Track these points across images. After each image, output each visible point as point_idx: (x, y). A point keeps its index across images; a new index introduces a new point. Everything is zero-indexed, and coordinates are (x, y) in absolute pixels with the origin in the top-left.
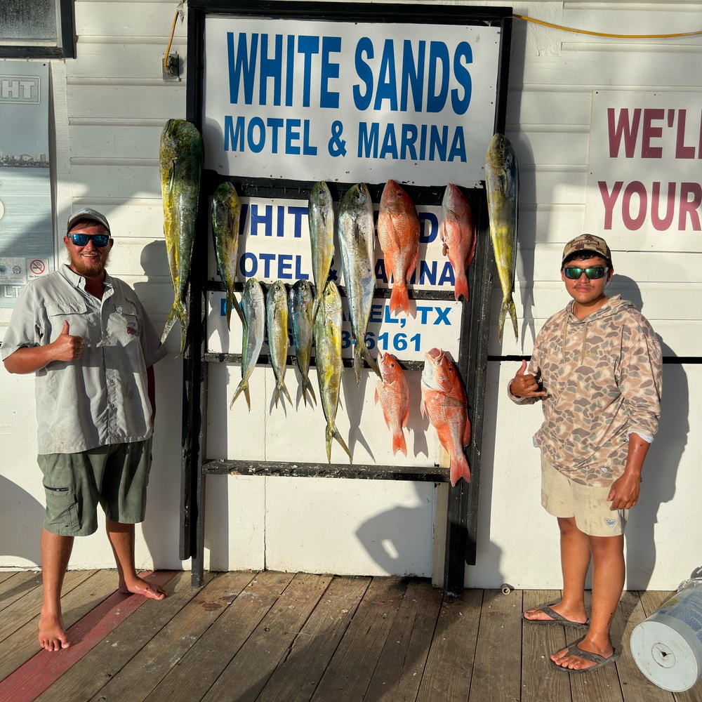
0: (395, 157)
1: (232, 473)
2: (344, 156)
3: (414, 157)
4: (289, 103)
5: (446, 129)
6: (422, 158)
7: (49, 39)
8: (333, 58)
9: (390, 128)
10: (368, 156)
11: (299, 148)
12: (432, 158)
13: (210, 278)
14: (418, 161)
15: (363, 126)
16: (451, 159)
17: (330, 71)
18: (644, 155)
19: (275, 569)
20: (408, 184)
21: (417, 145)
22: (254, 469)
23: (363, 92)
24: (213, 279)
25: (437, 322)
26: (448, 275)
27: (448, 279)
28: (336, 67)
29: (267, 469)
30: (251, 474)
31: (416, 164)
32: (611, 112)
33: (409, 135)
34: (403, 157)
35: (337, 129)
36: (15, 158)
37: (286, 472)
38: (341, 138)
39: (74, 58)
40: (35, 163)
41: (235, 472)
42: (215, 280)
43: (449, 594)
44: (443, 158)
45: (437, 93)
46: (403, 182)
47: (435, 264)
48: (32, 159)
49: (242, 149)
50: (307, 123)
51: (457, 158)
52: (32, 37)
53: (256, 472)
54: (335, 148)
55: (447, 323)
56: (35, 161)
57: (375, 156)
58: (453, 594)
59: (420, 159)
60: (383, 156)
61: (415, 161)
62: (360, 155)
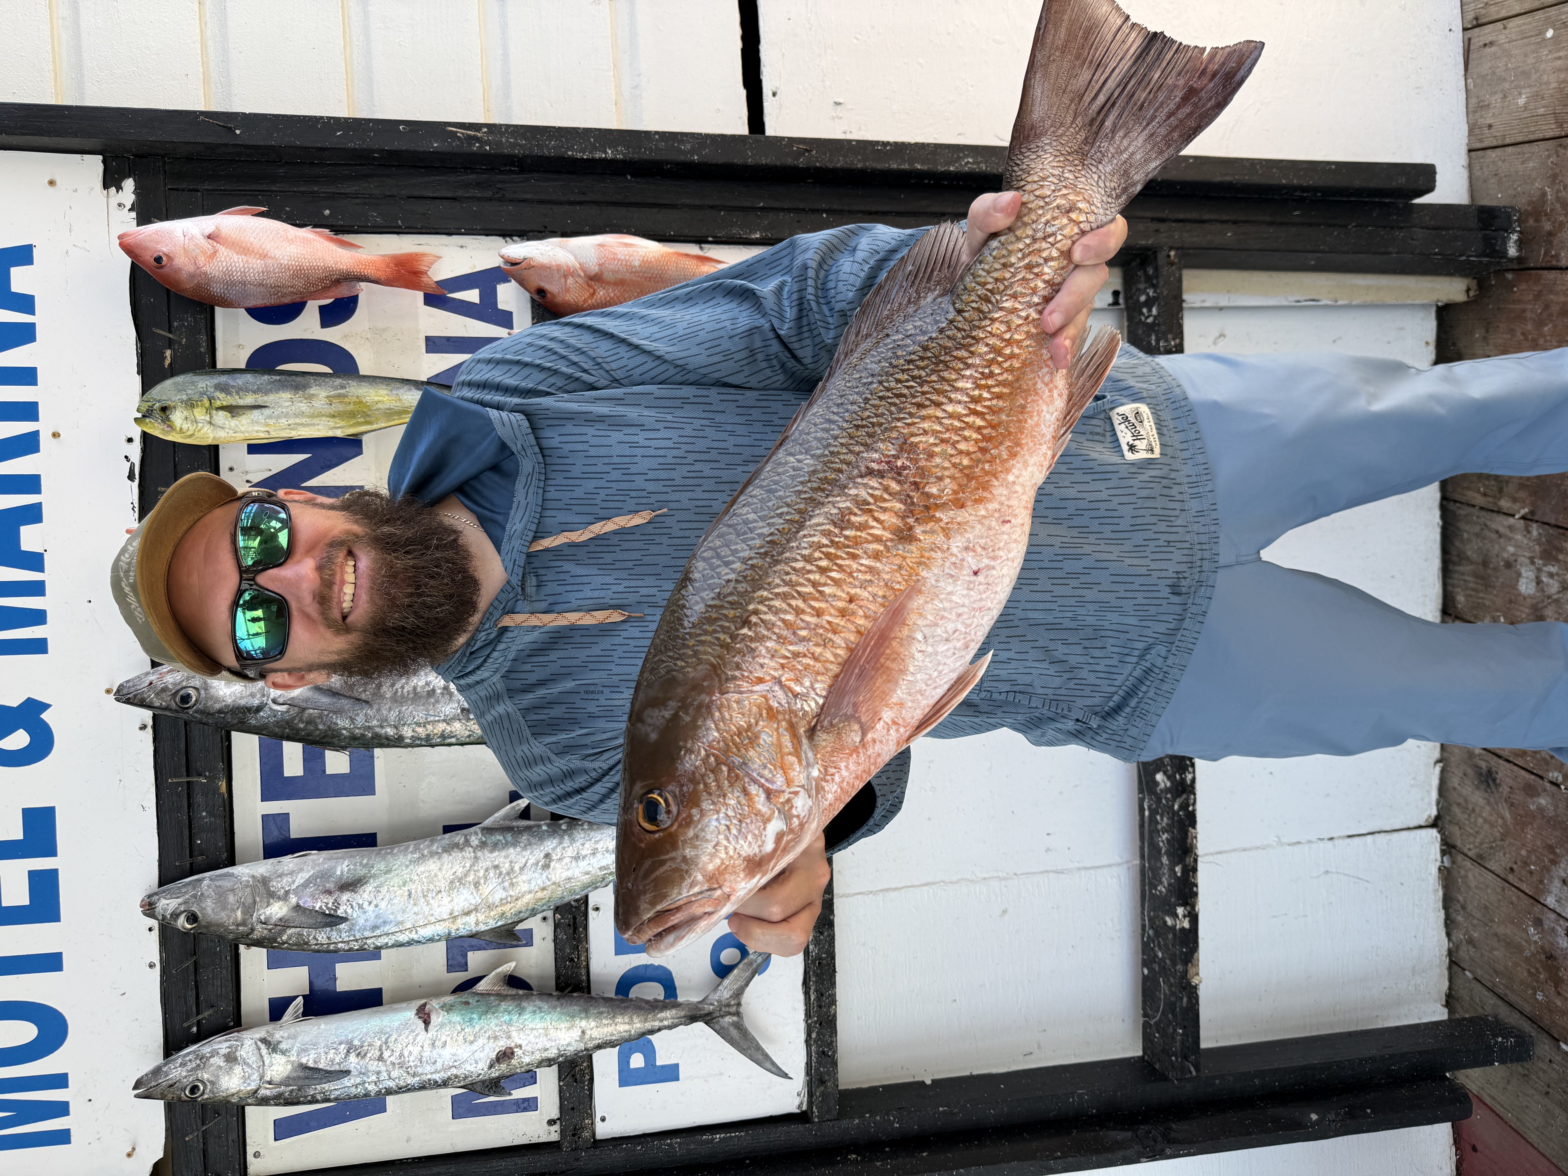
0: (33, 514)
1: (1195, 981)
2: (46, 707)
3: (28, 444)
6: (27, 411)
10: (36, 617)
11: (32, 874)
12: (27, 376)
13: (553, 1135)
14: (43, 426)
16: (26, 303)
19: (1434, 795)
20: (136, 459)
22: (1180, 911)
24: (551, 1122)
26: (472, 296)
27: (488, 296)
29: (1178, 869)
30: (1194, 918)
31: (56, 435)
34: (30, 484)
37: (1185, 806)
41: (1191, 971)
42: (555, 1114)
43: (1512, 251)
44: (24, 335)
46: (131, 477)
47: (434, 345)
49: (60, 1081)
51: (21, 280)
53: (1185, 904)
54: (18, 740)
57: (37, 589)
58: (1514, 237)
59: (36, 419)
60: (35, 561)
61: (45, 440)
62: (39, 646)
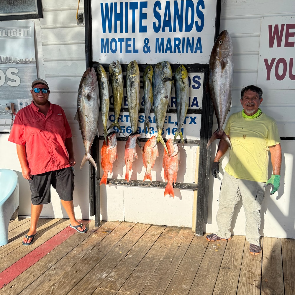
0: (171, 52)
2: (150, 53)
3: (179, 52)
4: (126, 31)
5: (193, 39)
6: (183, 52)
7: (33, 11)
8: (144, 10)
9: (169, 40)
10: (160, 52)
11: (131, 50)
12: (187, 52)
15: (157, 39)
16: (196, 52)
17: (143, 16)
18: (286, 46)
19: (128, 221)
20: (177, 64)
21: (181, 46)
23: (157, 25)
25: (191, 123)
26: (195, 103)
27: (195, 105)
28: (146, 14)
29: (122, 183)
30: (116, 184)
32: (270, 26)
33: (177, 42)
34: (175, 52)
35: (147, 41)
36: (23, 60)
37: (130, 184)
38: (148, 45)
39: (43, 18)
40: (30, 62)
43: (197, 235)
44: (192, 52)
45: (189, 23)
46: (175, 63)
48: (29, 60)
49: (108, 52)
50: (134, 39)
51: (198, 51)
52: (27, 11)
53: (118, 183)
54: (146, 49)
55: (195, 123)
56: (30, 61)
57: (163, 52)
58: (199, 235)
59: (182, 53)
60: (166, 52)
61: (180, 54)
62: (156, 52)
